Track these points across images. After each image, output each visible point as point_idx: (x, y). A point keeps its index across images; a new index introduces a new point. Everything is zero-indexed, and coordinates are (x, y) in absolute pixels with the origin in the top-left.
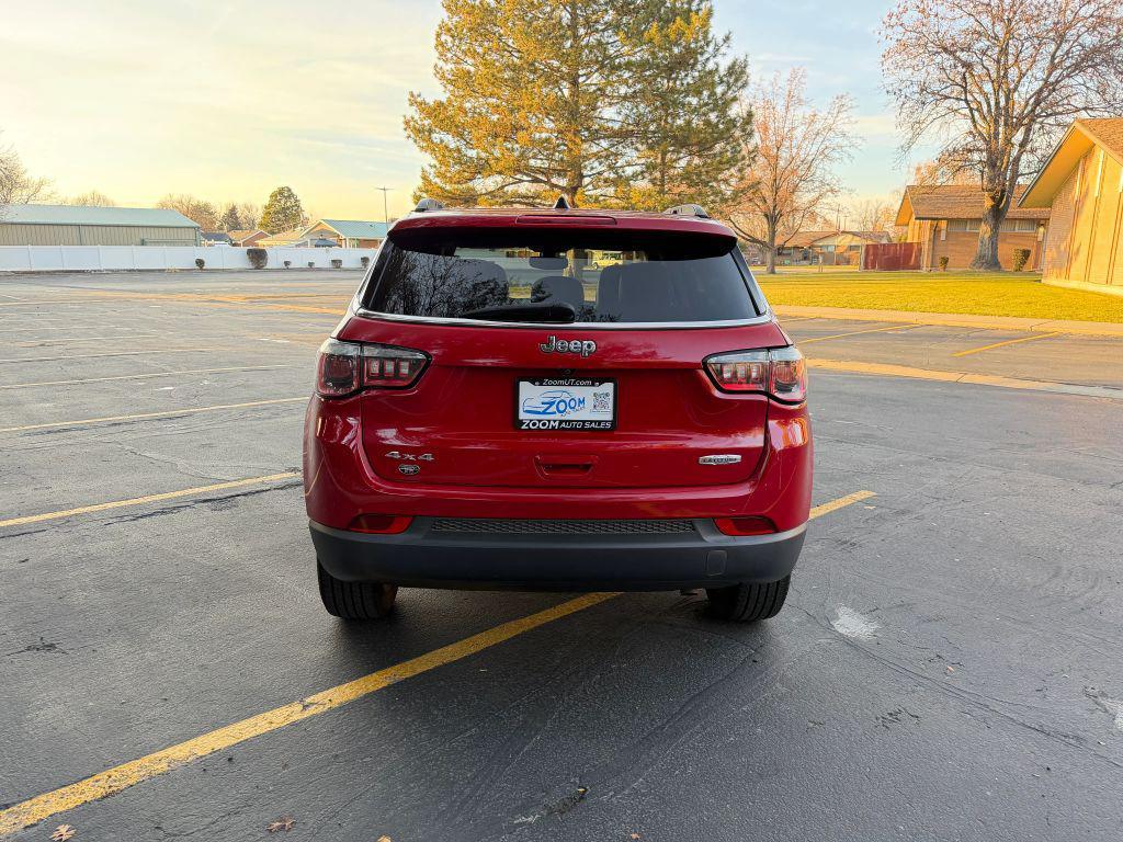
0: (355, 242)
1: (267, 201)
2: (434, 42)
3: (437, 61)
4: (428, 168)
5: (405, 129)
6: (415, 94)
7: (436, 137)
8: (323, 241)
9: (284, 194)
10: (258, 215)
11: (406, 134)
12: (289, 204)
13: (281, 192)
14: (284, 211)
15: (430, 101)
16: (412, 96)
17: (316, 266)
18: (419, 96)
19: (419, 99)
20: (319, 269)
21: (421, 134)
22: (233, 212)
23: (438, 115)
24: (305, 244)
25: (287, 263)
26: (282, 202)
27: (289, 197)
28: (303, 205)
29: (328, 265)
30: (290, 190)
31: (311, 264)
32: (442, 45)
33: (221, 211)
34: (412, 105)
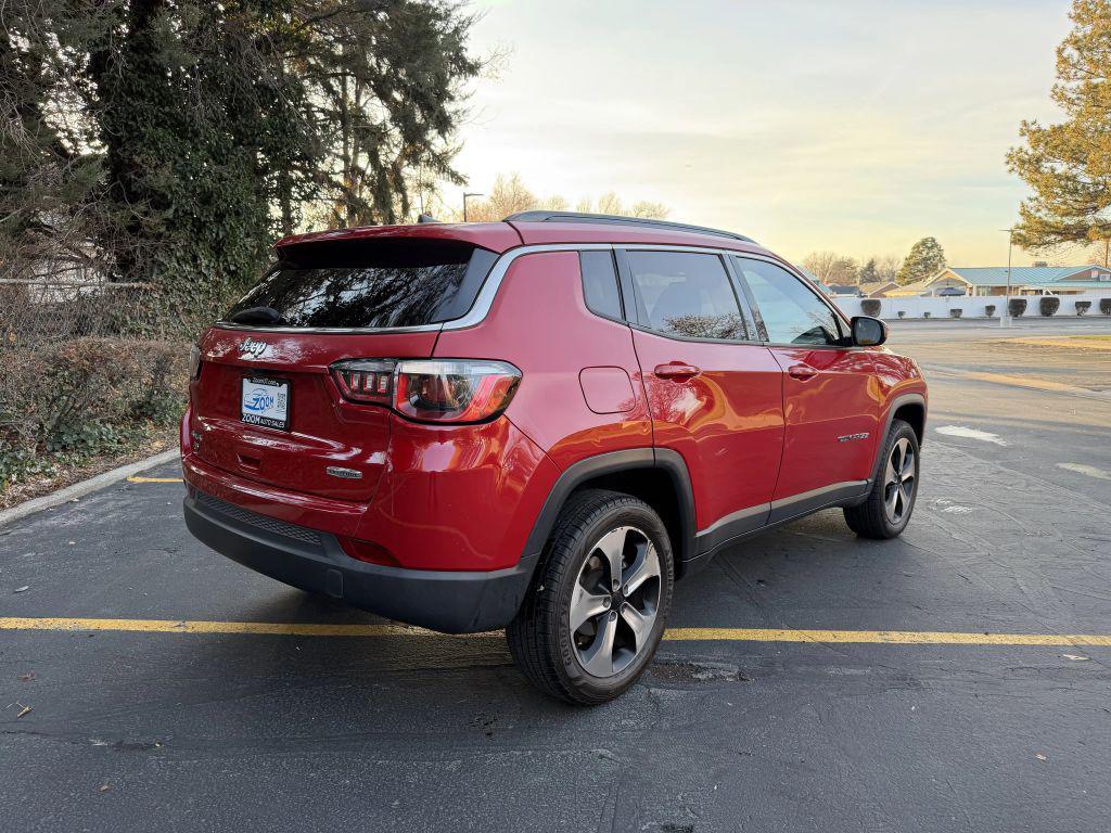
0: (985, 290)
1: (908, 252)
2: (1055, 59)
3: (1056, 81)
4: (1027, 202)
5: (1008, 163)
6: (1029, 121)
7: (1046, 166)
8: (951, 291)
9: (929, 244)
10: (899, 266)
11: (1009, 167)
12: (931, 254)
13: (924, 243)
14: (925, 260)
15: (1046, 126)
16: (1025, 125)
17: (931, 316)
18: (1034, 123)
19: (1034, 128)
20: (936, 319)
21: (1029, 165)
22: (871, 266)
23: (1052, 141)
24: (929, 294)
25: (901, 314)
26: (924, 253)
27: (932, 247)
28: (946, 255)
29: (947, 315)
30: (933, 240)
31: (926, 314)
32: (1064, 61)
33: (861, 264)
34: (1023, 134)
